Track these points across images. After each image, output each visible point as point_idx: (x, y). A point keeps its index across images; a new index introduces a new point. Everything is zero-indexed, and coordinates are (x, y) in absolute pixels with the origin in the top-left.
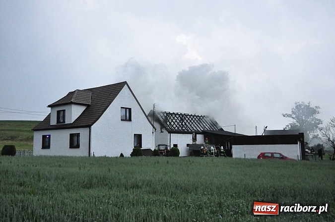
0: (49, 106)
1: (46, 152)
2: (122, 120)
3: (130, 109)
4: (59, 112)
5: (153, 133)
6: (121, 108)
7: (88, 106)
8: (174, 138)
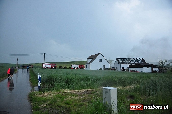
0: (87, 59)
1: (87, 69)
5: (109, 65)
6: (99, 59)
8: (122, 66)
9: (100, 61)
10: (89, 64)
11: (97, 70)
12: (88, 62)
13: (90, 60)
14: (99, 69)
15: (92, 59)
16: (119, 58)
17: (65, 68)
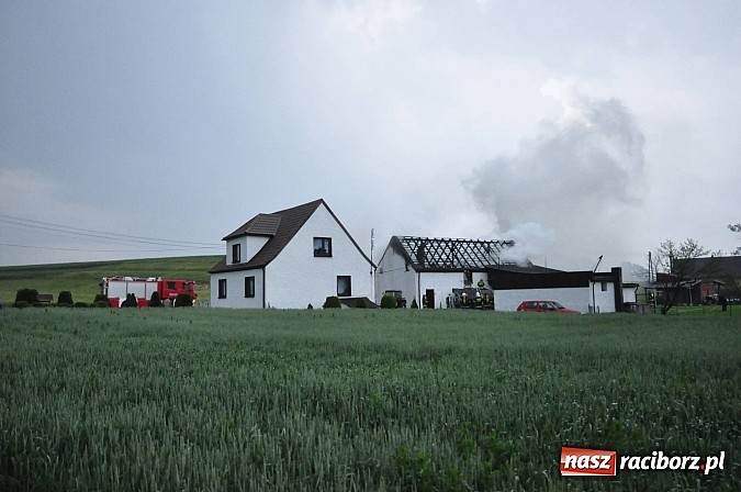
0: (224, 239)
1: (223, 304)
2: (315, 255)
3: (330, 240)
4: (235, 247)
5: (372, 272)
6: (315, 238)
7: (271, 237)
9: (323, 249)
10: (257, 274)
11: (310, 306)
12: (235, 260)
13: (252, 247)
14: (319, 304)
15: (265, 240)
17: (65, 299)
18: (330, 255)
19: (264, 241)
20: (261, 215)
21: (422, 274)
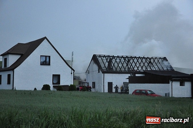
0: (1, 55)
2: (41, 64)
3: (49, 57)
4: (5, 59)
5: (71, 73)
6: (41, 56)
7: (22, 55)
8: (109, 78)
9: (46, 62)
10: (10, 73)
11: (35, 89)
12: (5, 66)
14: (40, 88)
16: (100, 56)
18: (49, 64)
19: (18, 57)
20: (19, 44)
21: (106, 74)
